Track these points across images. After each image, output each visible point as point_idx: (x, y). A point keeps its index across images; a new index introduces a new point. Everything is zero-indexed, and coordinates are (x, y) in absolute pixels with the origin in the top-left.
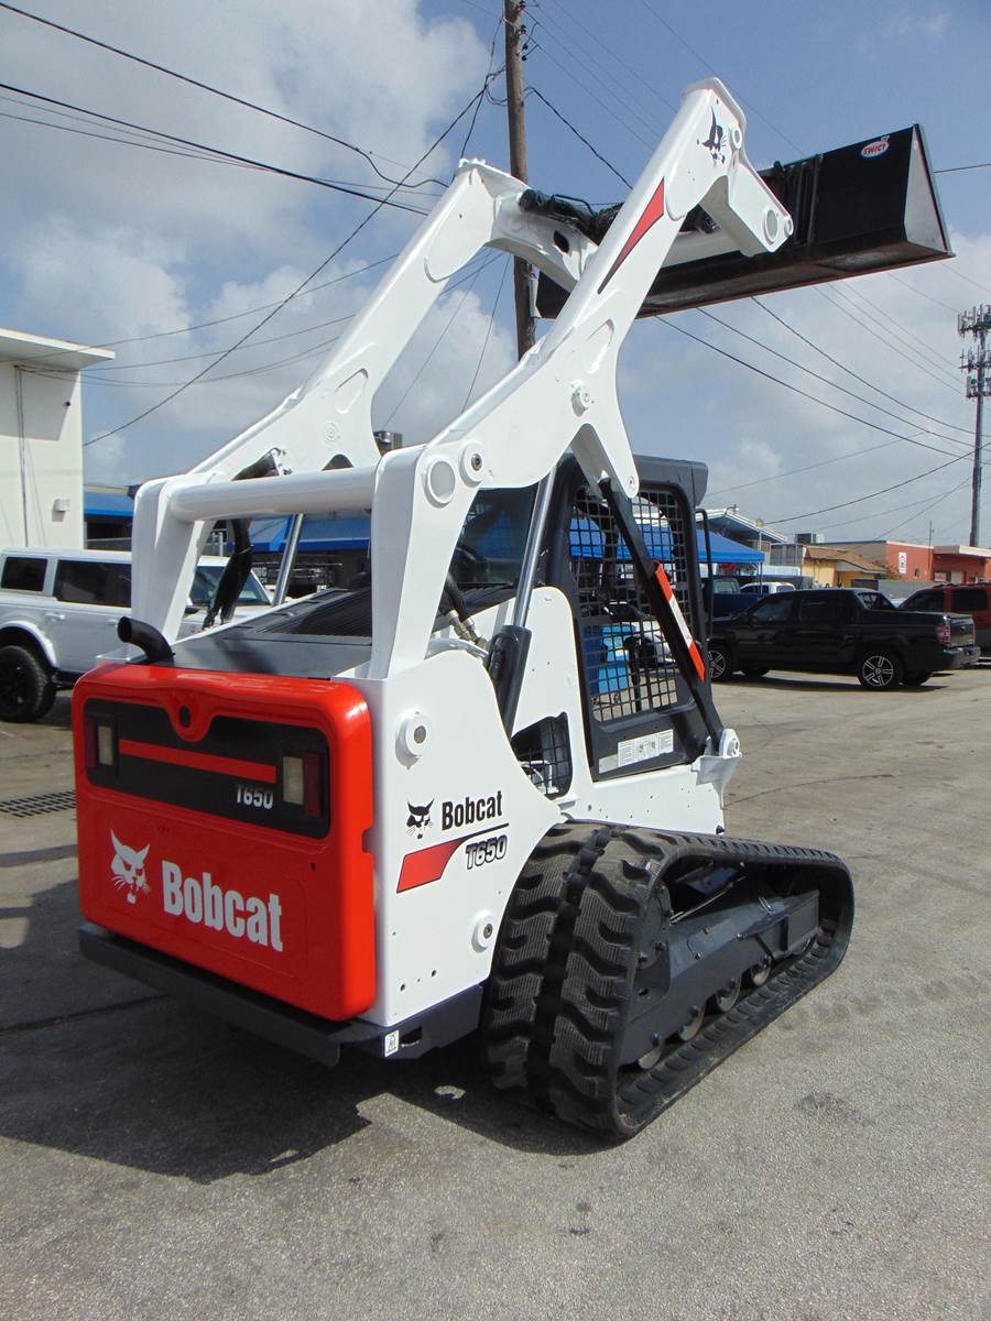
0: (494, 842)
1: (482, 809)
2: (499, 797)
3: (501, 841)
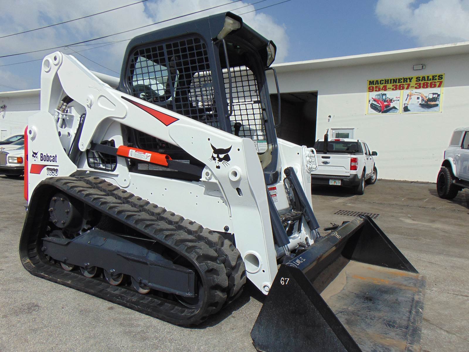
0: (54, 170)
1: (51, 159)
2: (56, 157)
3: (56, 170)
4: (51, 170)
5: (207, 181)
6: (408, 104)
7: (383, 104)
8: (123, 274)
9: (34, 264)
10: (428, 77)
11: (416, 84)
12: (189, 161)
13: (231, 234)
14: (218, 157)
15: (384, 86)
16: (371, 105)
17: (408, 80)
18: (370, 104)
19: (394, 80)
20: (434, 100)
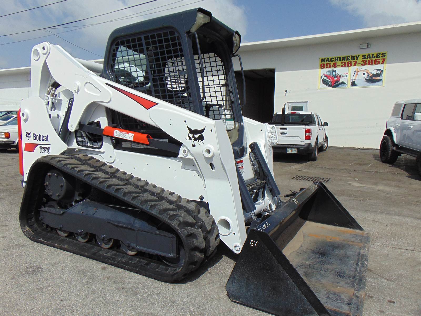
0: (47, 148)
1: (43, 138)
2: (48, 136)
3: (49, 149)
4: (43, 149)
5: (184, 157)
6: (355, 80)
7: (333, 79)
8: (113, 239)
9: (33, 232)
10: (373, 55)
11: (362, 61)
12: (167, 139)
13: (205, 202)
14: (194, 137)
15: (334, 63)
16: (323, 80)
17: (355, 58)
18: (321, 80)
19: (343, 57)
20: (378, 75)
